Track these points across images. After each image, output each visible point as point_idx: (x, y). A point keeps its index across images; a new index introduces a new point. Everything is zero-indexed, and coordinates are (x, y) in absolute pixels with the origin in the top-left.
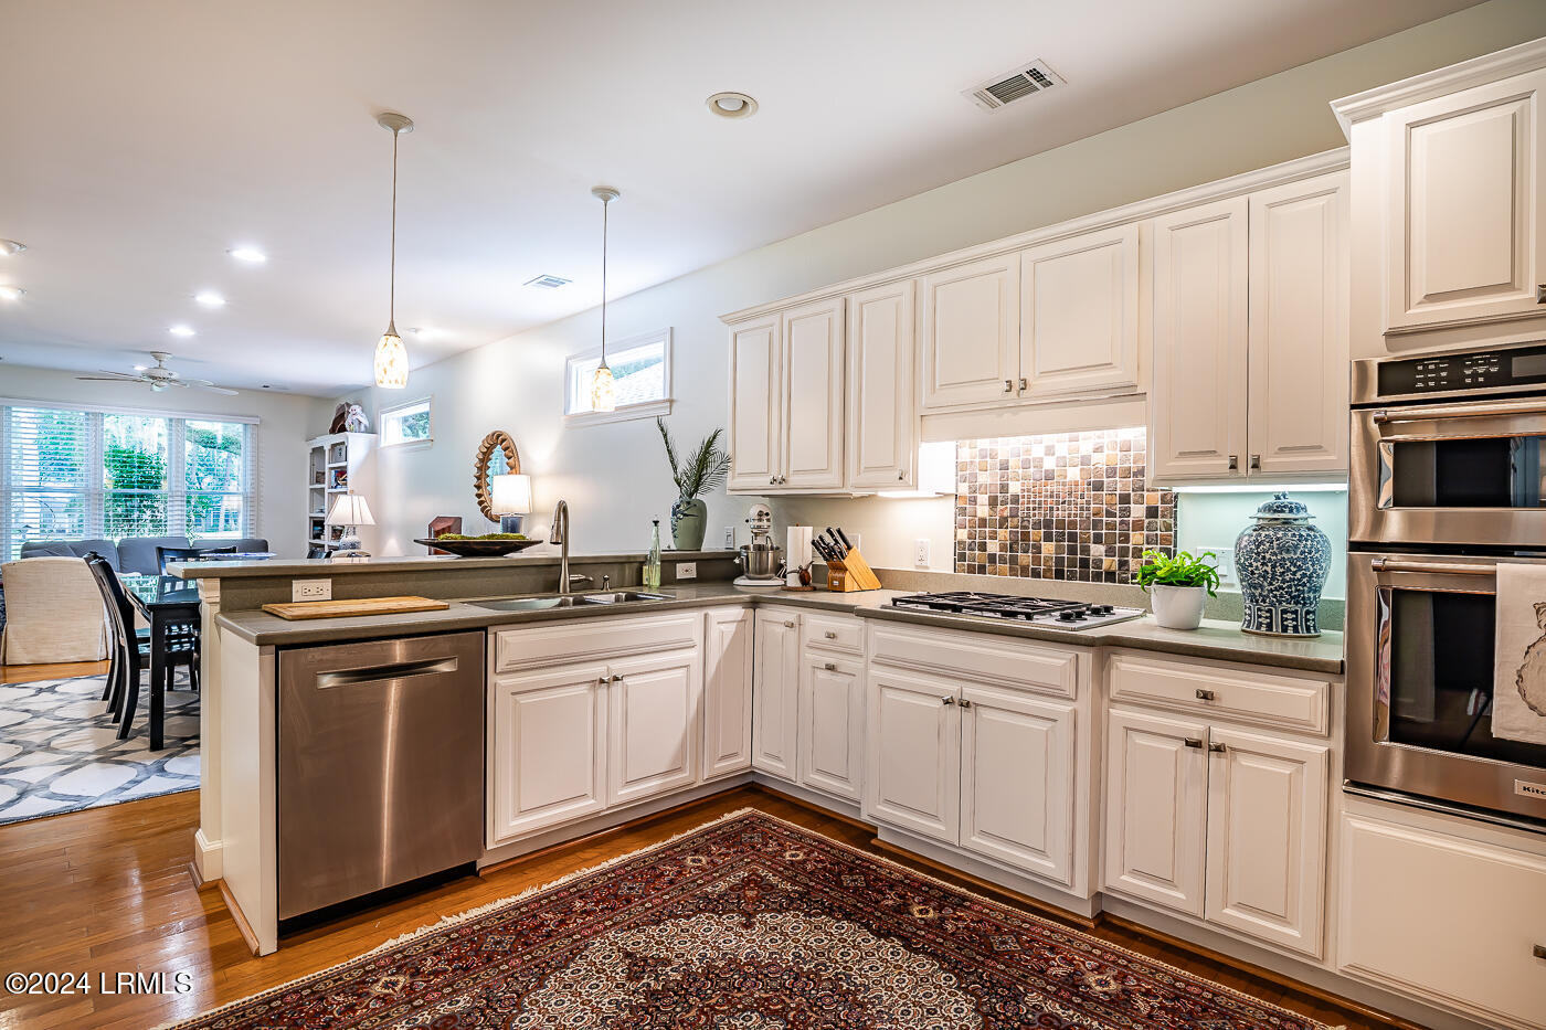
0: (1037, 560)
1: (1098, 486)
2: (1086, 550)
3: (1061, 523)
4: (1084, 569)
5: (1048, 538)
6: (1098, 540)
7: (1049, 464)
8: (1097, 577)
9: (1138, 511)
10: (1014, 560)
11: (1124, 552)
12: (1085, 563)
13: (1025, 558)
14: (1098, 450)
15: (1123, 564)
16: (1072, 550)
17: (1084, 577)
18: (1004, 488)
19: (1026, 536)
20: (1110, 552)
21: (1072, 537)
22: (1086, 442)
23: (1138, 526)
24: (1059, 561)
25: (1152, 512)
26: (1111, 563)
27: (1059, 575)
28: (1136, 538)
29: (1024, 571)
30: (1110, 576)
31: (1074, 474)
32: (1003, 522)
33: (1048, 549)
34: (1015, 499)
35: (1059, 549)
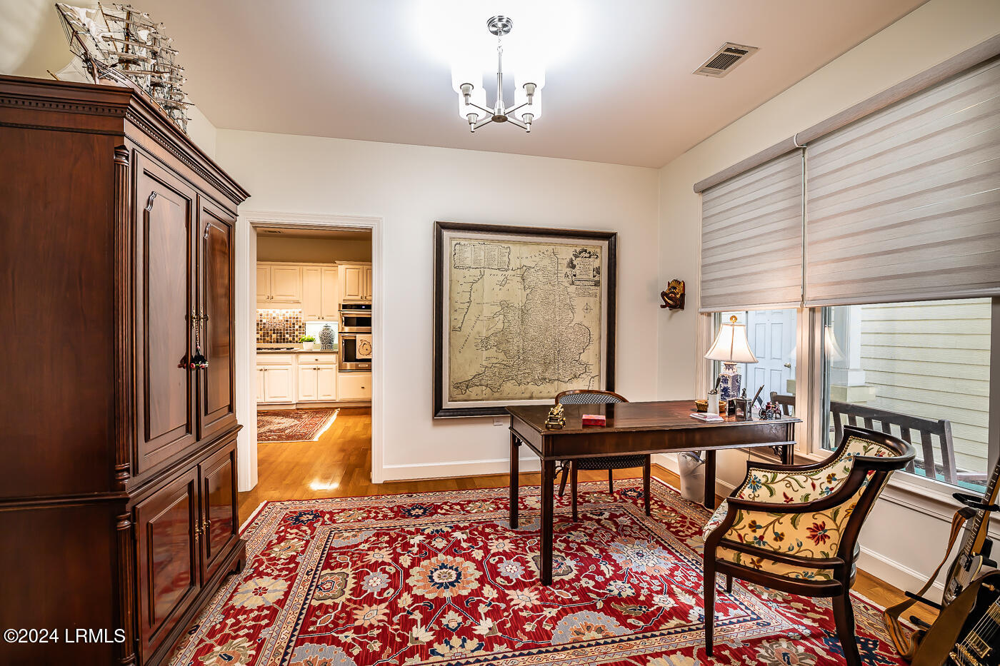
0: (271, 339)
1: (287, 321)
2: (284, 336)
3: (277, 330)
4: (285, 340)
5: (274, 333)
6: (287, 333)
7: (274, 315)
8: (287, 342)
9: (297, 327)
10: (264, 339)
11: (294, 336)
12: (284, 339)
13: (268, 339)
14: (287, 312)
15: (294, 339)
16: (281, 336)
17: (284, 342)
18: (261, 321)
19: (268, 333)
20: (290, 336)
21: (281, 333)
22: (284, 311)
23: (297, 330)
24: (277, 339)
25: (300, 327)
26: (290, 339)
27: (277, 342)
28: (297, 333)
29: (268, 342)
30: (291, 342)
31: (281, 318)
32: (261, 330)
33: (274, 336)
34: (264, 324)
35: (277, 336)
